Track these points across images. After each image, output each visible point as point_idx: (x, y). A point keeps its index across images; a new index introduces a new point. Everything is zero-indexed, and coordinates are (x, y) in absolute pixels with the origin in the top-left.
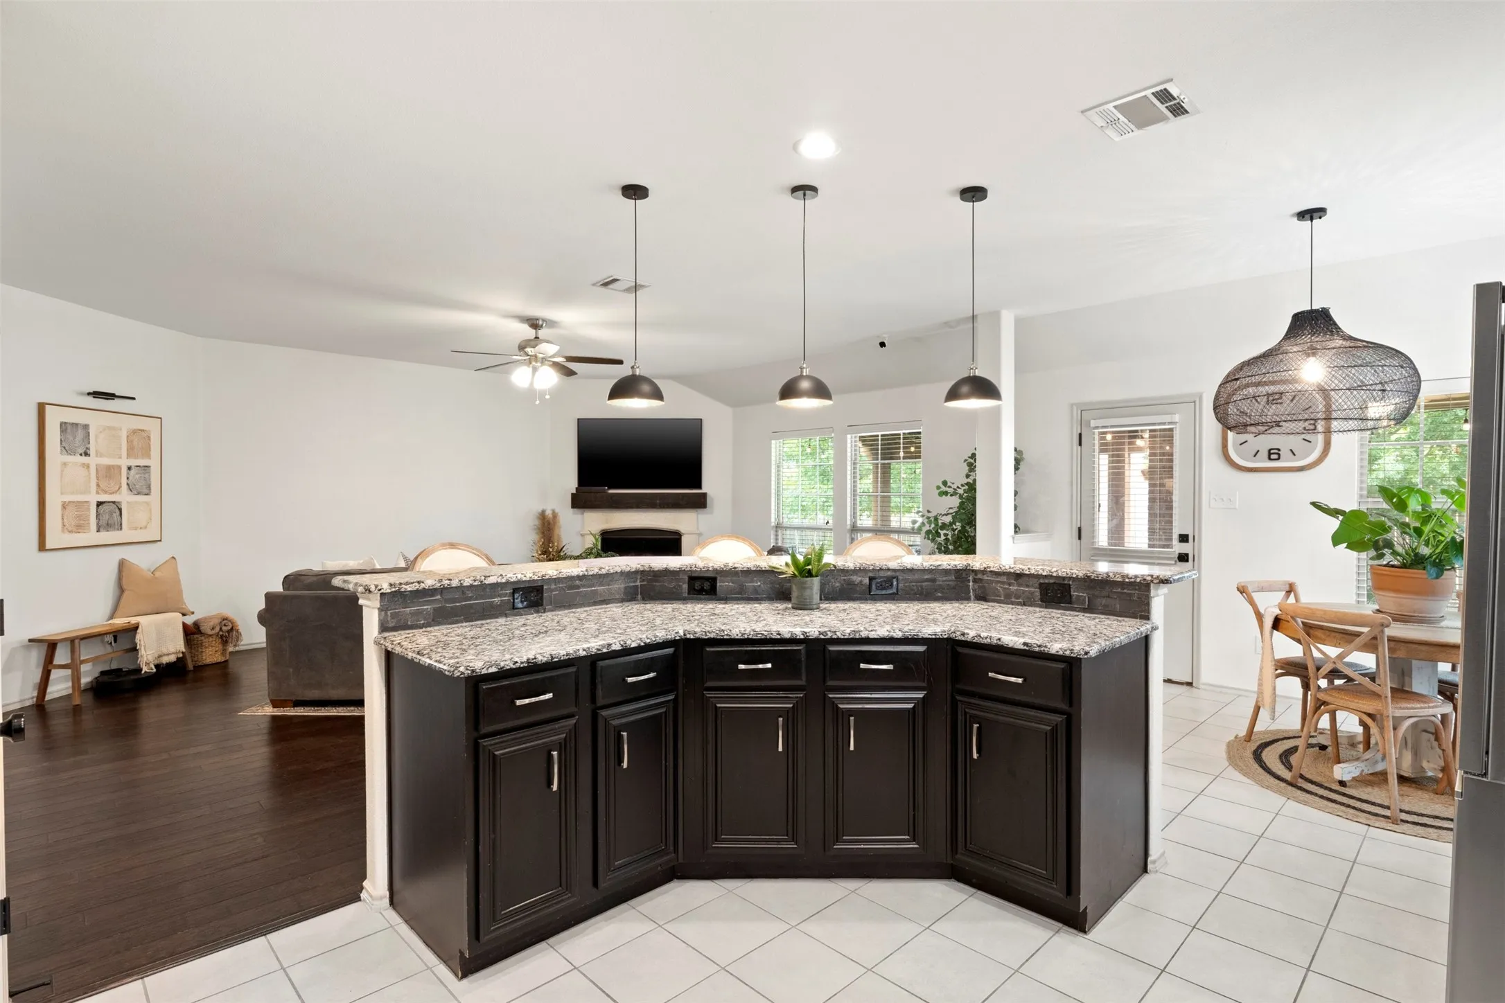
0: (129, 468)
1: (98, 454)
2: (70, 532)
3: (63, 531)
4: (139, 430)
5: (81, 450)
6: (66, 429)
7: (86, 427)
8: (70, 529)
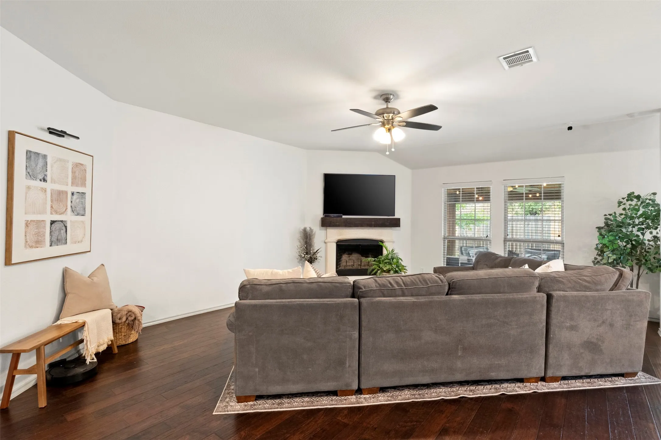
0: (73, 194)
1: (53, 181)
2: (31, 247)
3: (25, 247)
4: (80, 164)
5: (41, 177)
6: (30, 157)
7: (45, 157)
8: (31, 244)
